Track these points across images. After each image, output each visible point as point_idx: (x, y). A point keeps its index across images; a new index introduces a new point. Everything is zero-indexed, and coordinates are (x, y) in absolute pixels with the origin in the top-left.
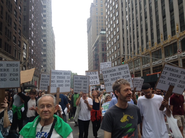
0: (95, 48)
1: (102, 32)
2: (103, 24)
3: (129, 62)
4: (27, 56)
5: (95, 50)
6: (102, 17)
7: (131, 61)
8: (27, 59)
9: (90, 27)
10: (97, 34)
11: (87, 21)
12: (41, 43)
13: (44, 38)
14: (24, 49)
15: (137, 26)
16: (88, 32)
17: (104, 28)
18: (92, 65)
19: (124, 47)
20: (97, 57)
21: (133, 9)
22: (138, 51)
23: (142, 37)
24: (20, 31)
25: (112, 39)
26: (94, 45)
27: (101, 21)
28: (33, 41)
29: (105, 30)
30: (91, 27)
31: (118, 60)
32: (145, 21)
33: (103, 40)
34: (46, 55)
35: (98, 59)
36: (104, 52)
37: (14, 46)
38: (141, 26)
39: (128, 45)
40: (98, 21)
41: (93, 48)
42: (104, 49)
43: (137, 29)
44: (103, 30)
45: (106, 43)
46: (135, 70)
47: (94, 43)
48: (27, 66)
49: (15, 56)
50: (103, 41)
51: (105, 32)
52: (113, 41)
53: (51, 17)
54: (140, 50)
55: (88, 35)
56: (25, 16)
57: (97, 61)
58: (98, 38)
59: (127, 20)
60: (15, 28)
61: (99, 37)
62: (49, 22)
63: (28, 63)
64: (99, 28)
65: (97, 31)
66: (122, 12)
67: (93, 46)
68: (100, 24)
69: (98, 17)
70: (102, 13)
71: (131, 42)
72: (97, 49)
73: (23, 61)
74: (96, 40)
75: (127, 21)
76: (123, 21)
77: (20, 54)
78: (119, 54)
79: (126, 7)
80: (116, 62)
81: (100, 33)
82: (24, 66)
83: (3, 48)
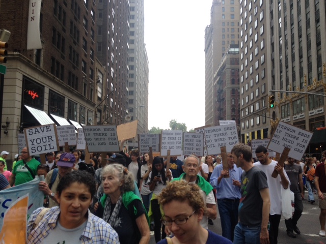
0: (218, 79)
1: (233, 50)
2: (234, 35)
3: (284, 104)
4: (104, 95)
5: (218, 82)
6: (233, 23)
7: (286, 103)
8: (103, 98)
9: (210, 42)
10: (223, 54)
11: (206, 30)
12: (126, 71)
13: (131, 63)
14: (98, 82)
15: (300, 36)
16: (206, 50)
17: (236, 43)
18: (213, 110)
19: (273, 77)
20: (221, 95)
21: (291, 6)
22: (301, 84)
23: (309, 58)
24: (93, 51)
25: (251, 63)
26: (216, 73)
27: (230, 30)
28: (113, 69)
29: (237, 46)
30: (212, 41)
31: (260, 101)
32: (317, 28)
33: (234, 64)
34: (134, 93)
35: (223, 99)
36: (235, 86)
37: (83, 78)
38: (308, 36)
39: (281, 72)
40: (226, 29)
41: (215, 79)
42: (235, 80)
43: (300, 42)
44: (233, 46)
45: (239, 70)
46: (294, 119)
47: (218, 71)
48: (103, 111)
49: (85, 94)
50: (233, 66)
51: (237, 50)
52: (253, 66)
53: (142, 27)
54: (304, 81)
55: (206, 56)
56: (100, 27)
57: (221, 103)
58: (224, 61)
59: (281, 26)
60: (85, 48)
61: (227, 59)
62: (140, 35)
63: (105, 106)
64: (226, 42)
65: (224, 48)
66: (271, 13)
67: (215, 75)
68: (228, 35)
69: (226, 23)
70: (233, 16)
71: (287, 67)
72: (223, 81)
73: (96, 102)
74: (221, 65)
75: (280, 29)
76: (272, 28)
77: (92, 90)
78: (263, 90)
79: (279, 3)
80: (257, 104)
81: (229, 52)
82: (99, 111)
83: (65, 81)
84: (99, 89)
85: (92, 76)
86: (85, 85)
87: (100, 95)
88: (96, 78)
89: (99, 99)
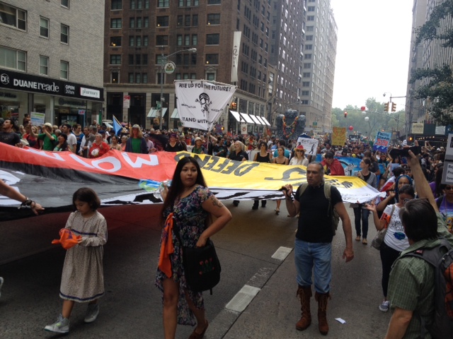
4: (275, 90)
8: (273, 93)
14: (270, 82)
28: (284, 64)
34: (311, 74)
37: (258, 84)
49: (259, 95)
73: (268, 98)
77: (264, 90)
82: (270, 104)
83: (248, 90)
86: (260, 88)
87: (270, 91)
88: (268, 79)
89: (270, 94)
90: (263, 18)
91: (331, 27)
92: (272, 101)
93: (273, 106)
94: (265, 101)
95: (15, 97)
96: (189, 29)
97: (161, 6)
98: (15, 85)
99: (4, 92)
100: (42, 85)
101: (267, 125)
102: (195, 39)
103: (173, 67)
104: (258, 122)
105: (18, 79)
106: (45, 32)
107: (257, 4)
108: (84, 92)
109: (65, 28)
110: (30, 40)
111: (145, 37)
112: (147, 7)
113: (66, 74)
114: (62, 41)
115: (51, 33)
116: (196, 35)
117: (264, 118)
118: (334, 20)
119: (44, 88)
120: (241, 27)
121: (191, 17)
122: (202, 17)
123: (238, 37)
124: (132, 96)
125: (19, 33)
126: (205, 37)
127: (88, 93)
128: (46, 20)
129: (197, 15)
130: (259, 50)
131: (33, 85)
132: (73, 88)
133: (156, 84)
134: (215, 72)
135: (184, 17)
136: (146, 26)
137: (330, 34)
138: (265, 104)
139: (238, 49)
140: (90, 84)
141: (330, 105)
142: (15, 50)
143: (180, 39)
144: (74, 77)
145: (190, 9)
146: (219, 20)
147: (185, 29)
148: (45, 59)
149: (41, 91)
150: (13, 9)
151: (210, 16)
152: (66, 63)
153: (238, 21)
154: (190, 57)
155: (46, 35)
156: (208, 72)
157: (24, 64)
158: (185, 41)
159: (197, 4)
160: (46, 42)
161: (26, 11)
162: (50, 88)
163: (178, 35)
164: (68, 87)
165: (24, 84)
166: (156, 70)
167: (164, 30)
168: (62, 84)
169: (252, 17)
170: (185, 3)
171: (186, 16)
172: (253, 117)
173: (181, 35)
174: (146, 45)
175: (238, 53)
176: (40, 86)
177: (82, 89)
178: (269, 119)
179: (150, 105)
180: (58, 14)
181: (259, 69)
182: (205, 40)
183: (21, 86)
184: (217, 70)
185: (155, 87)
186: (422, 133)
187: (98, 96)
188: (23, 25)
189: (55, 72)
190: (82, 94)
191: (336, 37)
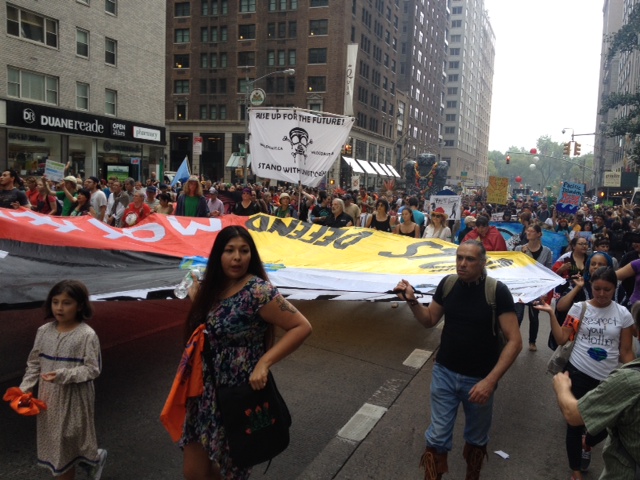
4: (406, 126)
8: (404, 131)
14: (399, 114)
28: (419, 89)
34: (457, 103)
37: (383, 118)
49: (384, 134)
73: (396, 137)
77: (391, 127)
82: (399, 146)
83: (368, 127)
84: (400, 122)
85: (391, 112)
86: (385, 124)
87: (400, 129)
88: (396, 112)
89: (400, 133)
90: (389, 25)
91: (486, 36)
92: (402, 143)
93: (403, 149)
94: (393, 142)
95: (42, 140)
96: (284, 42)
97: (244, 11)
98: (43, 123)
99: (27, 133)
100: (80, 124)
101: (395, 177)
102: (293, 55)
103: (263, 97)
104: (382, 173)
105: (47, 116)
106: (83, 50)
107: (380, 6)
108: (139, 133)
109: (112, 43)
110: (63, 60)
111: (222, 54)
112: (225, 12)
113: (113, 108)
114: (107, 61)
115: (91, 51)
116: (294, 50)
117: (391, 167)
118: (489, 25)
119: (83, 127)
120: (358, 37)
121: (287, 25)
122: (303, 25)
123: (353, 52)
124: (205, 137)
125: (48, 52)
126: (307, 53)
127: (144, 133)
128: (85, 33)
129: (295, 22)
130: (383, 70)
131: (68, 124)
132: (124, 127)
133: (239, 120)
134: (321, 102)
135: (277, 25)
136: (224, 38)
137: (485, 46)
138: (392, 146)
139: (354, 68)
140: (146, 122)
141: (486, 147)
142: (42, 76)
143: (271, 56)
144: (125, 112)
145: (285, 13)
146: (325, 28)
147: (278, 42)
148: (84, 87)
149: (79, 131)
150: (39, 18)
151: (313, 24)
152: (112, 93)
153: (353, 29)
154: (286, 82)
155: (86, 54)
156: (311, 102)
157: (55, 95)
158: (278, 59)
159: (294, 6)
160: (85, 64)
161: (58, 21)
162: (90, 128)
163: (269, 51)
164: (116, 126)
165: (56, 122)
166: (238, 101)
167: (249, 43)
168: (107, 123)
169: (373, 24)
170: (279, 4)
171: (280, 24)
172: (375, 165)
173: (273, 51)
174: (224, 65)
175: (353, 75)
176: (78, 125)
177: (136, 129)
178: (397, 168)
179: (230, 150)
180: (100, 24)
181: (383, 97)
182: (307, 56)
183: (51, 125)
184: (324, 100)
185: (237, 125)
186: (619, 185)
187: (158, 139)
188: (53, 41)
189: (98, 106)
190: (135, 136)
191: (493, 51)
